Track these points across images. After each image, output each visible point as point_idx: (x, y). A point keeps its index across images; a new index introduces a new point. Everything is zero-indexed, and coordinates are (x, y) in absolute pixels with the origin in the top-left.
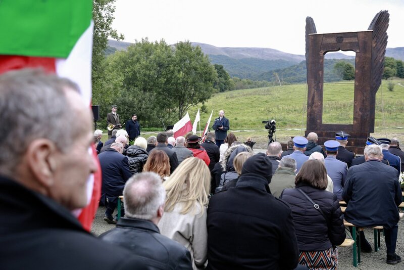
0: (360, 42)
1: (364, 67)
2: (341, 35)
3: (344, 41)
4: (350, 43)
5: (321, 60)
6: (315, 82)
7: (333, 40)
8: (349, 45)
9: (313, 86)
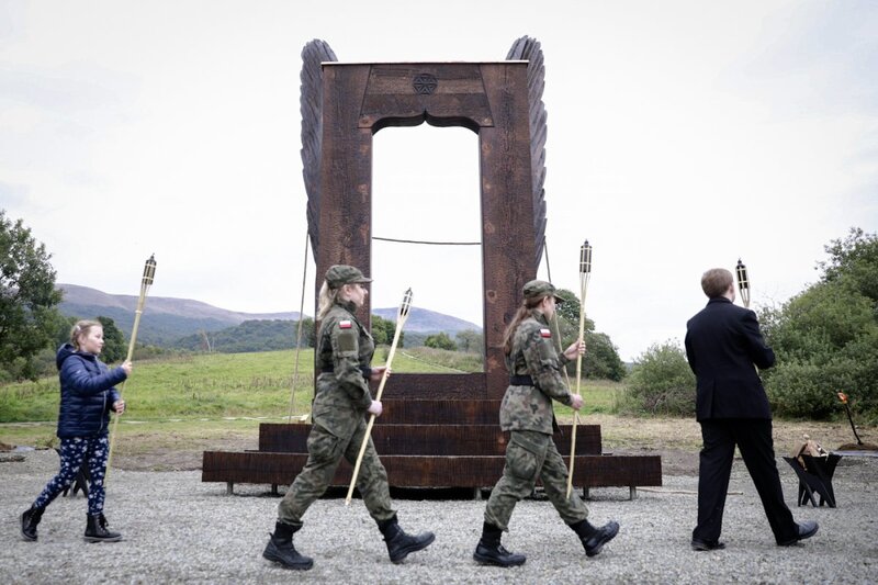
0: (490, 95)
1: (510, 175)
2: (427, 70)
3: (439, 90)
4: (461, 96)
5: (366, 147)
6: (344, 222)
7: (404, 86)
8: (455, 100)
9: (337, 234)
